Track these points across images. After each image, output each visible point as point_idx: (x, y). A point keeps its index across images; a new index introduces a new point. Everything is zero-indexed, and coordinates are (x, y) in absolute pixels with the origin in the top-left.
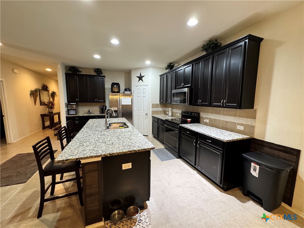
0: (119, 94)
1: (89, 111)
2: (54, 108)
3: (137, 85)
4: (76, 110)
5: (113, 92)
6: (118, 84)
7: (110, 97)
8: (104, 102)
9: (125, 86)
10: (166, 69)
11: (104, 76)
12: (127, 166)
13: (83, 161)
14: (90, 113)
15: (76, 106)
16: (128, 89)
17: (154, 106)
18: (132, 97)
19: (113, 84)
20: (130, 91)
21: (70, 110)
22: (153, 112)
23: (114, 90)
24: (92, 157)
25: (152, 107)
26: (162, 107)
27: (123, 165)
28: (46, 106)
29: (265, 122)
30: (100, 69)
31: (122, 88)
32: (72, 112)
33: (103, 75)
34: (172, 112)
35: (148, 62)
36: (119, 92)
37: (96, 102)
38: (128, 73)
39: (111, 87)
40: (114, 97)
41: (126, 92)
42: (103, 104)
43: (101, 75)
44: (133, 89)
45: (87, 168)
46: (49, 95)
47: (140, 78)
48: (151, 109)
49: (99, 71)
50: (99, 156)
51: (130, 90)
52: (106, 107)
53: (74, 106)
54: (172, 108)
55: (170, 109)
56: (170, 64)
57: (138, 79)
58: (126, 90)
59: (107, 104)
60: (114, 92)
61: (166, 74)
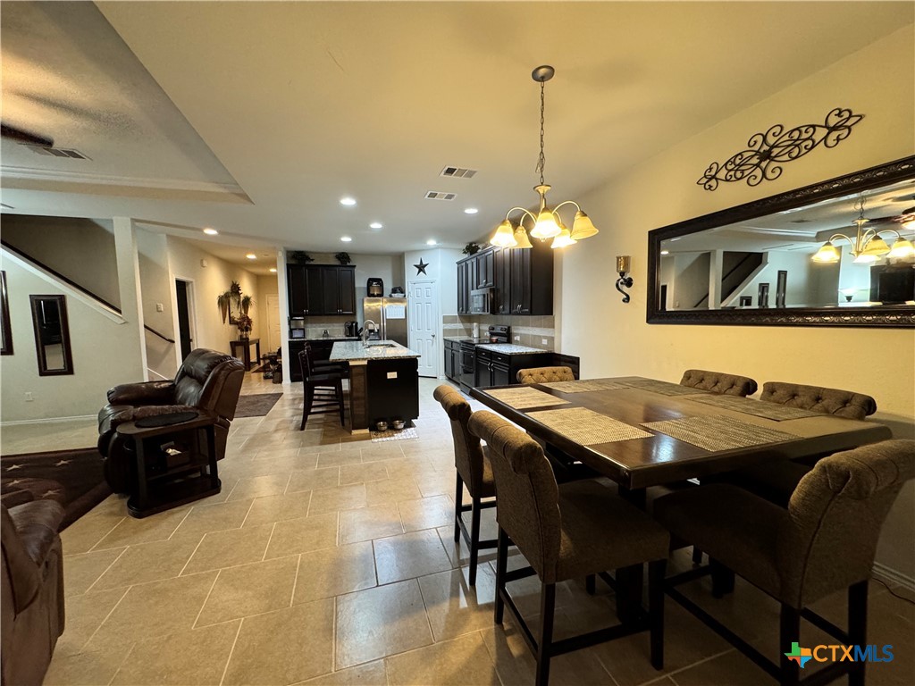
0: (381, 298)
1: (326, 332)
2: (251, 330)
3: (415, 281)
4: (303, 329)
5: (370, 295)
6: (379, 281)
7: (366, 305)
8: (354, 314)
9: (394, 283)
10: (465, 252)
11: (355, 266)
12: (392, 375)
13: (351, 363)
14: (328, 336)
15: (305, 323)
16: (399, 289)
17: (446, 320)
18: (405, 304)
19: (371, 281)
20: (402, 293)
21: (295, 329)
22: (446, 332)
23: (371, 292)
24: (359, 359)
25: (444, 322)
26: (462, 322)
27: (388, 374)
28: (237, 327)
29: (560, 332)
30: (347, 254)
31: (388, 286)
32: (297, 334)
33: (351, 264)
34: (479, 330)
35: (432, 242)
36: (381, 295)
37: (340, 314)
38: (398, 259)
39: (366, 286)
40: (372, 304)
41: (395, 295)
42: (351, 319)
43: (348, 264)
44: (408, 288)
45: (354, 371)
46: (239, 303)
47: (421, 268)
48: (442, 326)
49: (344, 257)
50: (365, 359)
51: (402, 291)
52: (357, 324)
53: (302, 322)
54: (479, 323)
55: (475, 324)
56: (471, 244)
57: (417, 270)
58: (394, 291)
59: (359, 319)
60: (373, 295)
61: (465, 261)
